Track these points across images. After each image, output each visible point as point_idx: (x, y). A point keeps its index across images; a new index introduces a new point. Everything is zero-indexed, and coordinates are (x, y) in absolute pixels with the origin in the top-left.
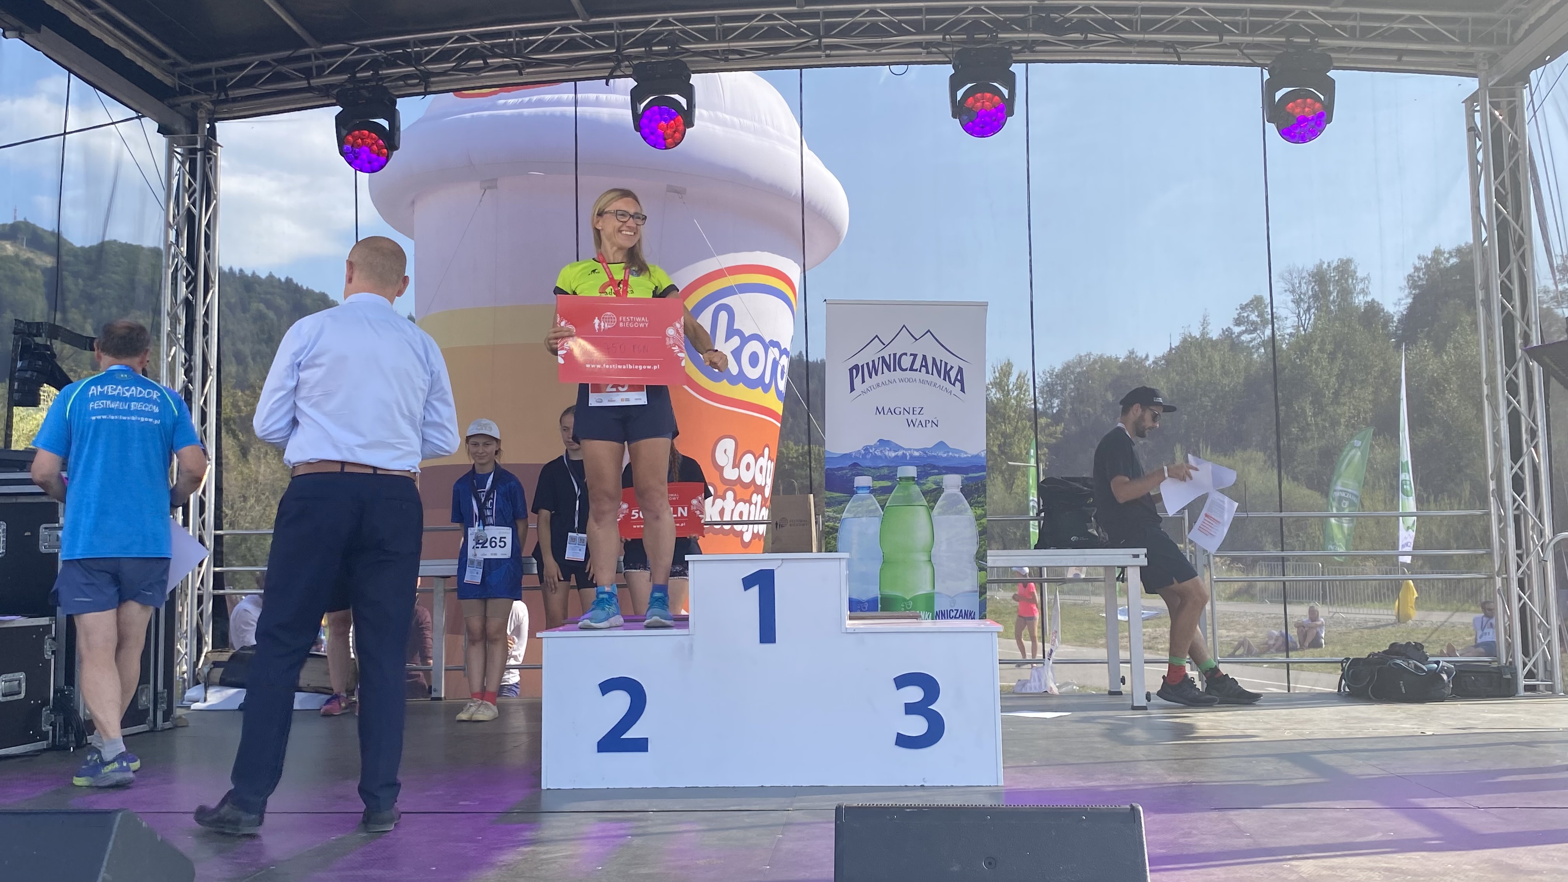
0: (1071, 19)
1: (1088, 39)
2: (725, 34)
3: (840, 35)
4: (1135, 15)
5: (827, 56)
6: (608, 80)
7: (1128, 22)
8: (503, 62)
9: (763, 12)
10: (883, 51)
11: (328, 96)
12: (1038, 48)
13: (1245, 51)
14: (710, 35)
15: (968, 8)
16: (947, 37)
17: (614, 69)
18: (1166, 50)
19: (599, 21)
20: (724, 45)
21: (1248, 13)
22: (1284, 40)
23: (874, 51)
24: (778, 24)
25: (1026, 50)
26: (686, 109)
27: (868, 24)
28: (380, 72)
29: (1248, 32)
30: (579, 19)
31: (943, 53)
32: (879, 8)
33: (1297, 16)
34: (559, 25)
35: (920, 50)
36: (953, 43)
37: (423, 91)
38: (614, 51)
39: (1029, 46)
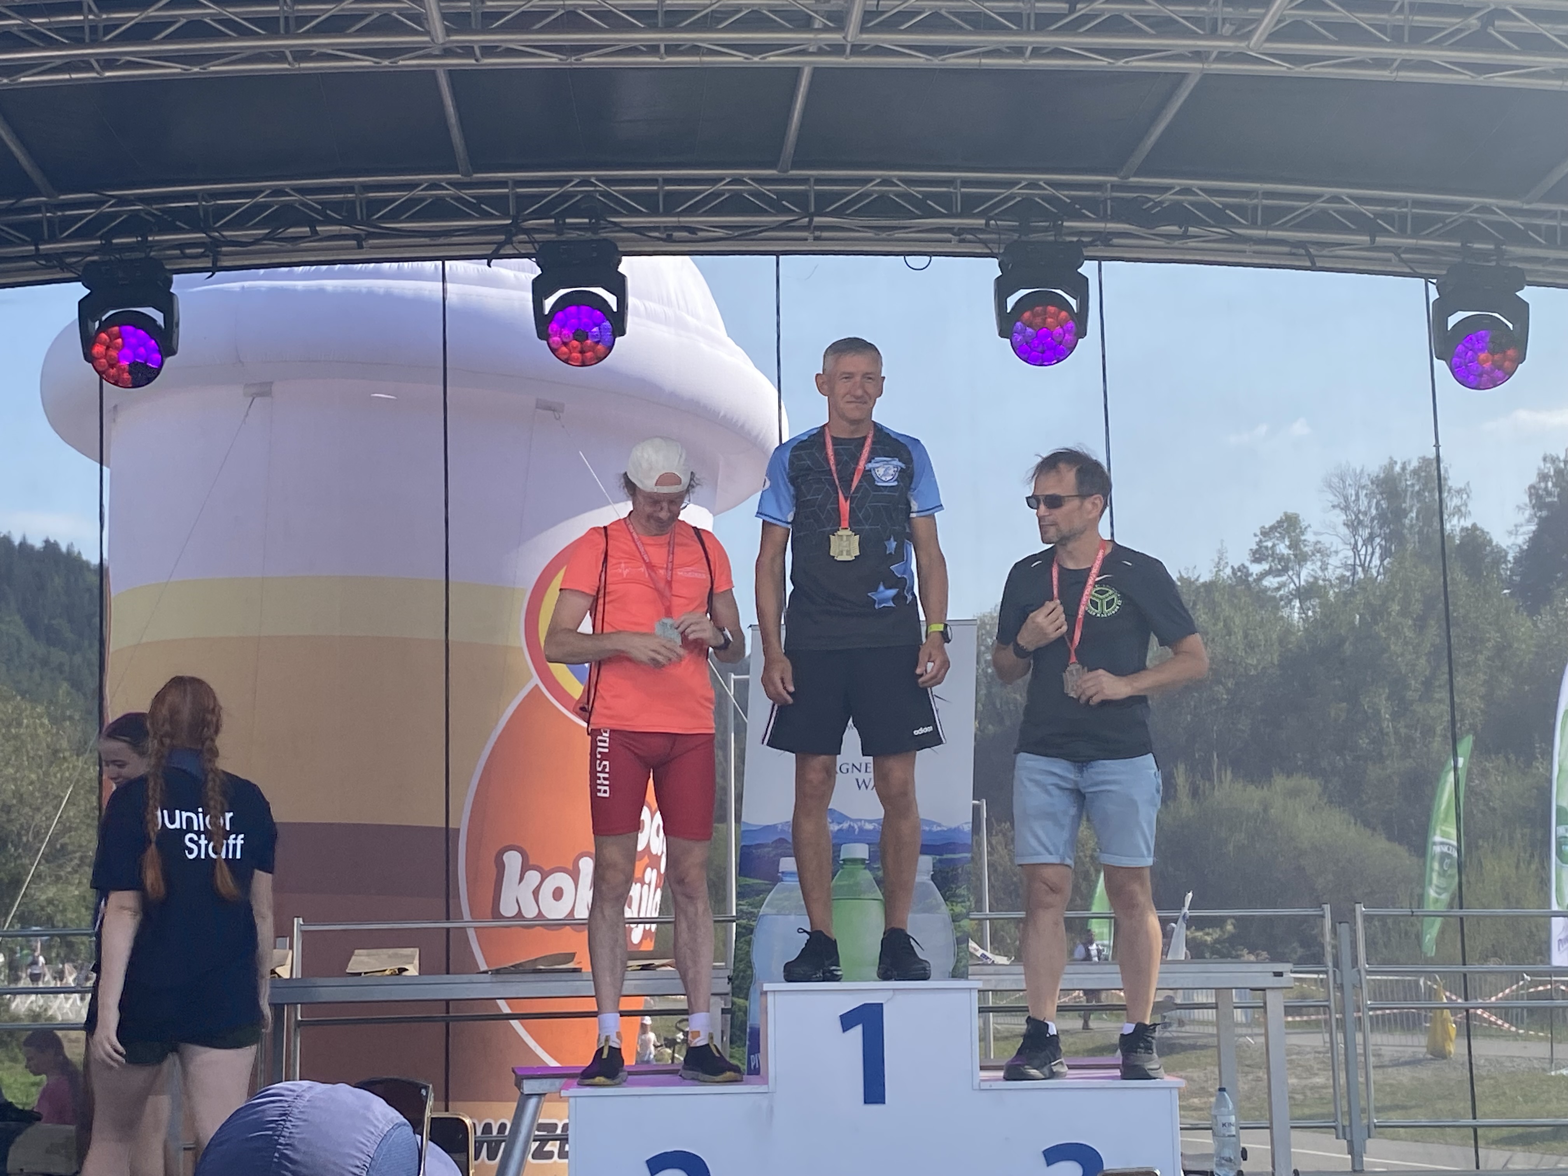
0: (1161, 203)
1: (1189, 234)
3: (838, 213)
4: (1251, 200)
5: (817, 239)
6: (489, 258)
7: (1240, 210)
8: (340, 230)
9: (728, 176)
10: (896, 236)
11: (64, 267)
12: (1116, 241)
13: (1403, 256)
14: (651, 204)
15: (1019, 183)
16: (992, 222)
17: (501, 246)
18: (1294, 251)
19: (487, 178)
20: (670, 220)
21: (1410, 205)
22: (1458, 244)
23: (884, 235)
24: (745, 190)
25: (1098, 243)
26: (615, 309)
27: (875, 196)
28: (150, 238)
29: (1409, 231)
30: (458, 173)
31: (981, 241)
32: (895, 176)
33: (1477, 211)
34: (426, 181)
35: (951, 237)
36: (999, 230)
37: (210, 265)
38: (509, 222)
39: (1104, 238)
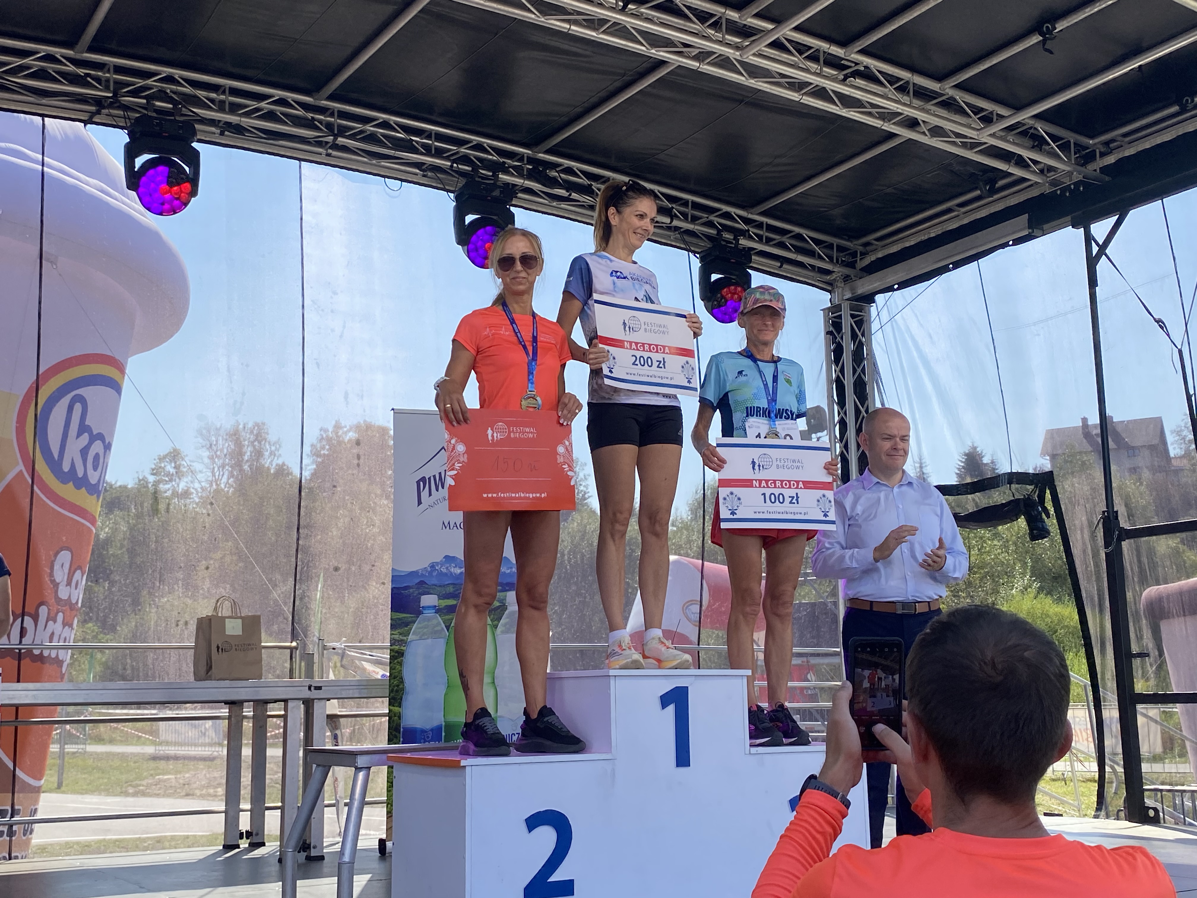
2: (234, 108)
3: (352, 137)
5: (328, 155)
6: (85, 123)
10: (383, 163)
14: (219, 105)
15: (468, 143)
16: (455, 165)
17: (93, 114)
19: (93, 58)
20: (233, 119)
23: (373, 161)
26: (190, 176)
27: (368, 133)
29: (689, 220)
30: (71, 49)
32: (392, 120)
34: (42, 50)
35: (418, 171)
38: (111, 95)
